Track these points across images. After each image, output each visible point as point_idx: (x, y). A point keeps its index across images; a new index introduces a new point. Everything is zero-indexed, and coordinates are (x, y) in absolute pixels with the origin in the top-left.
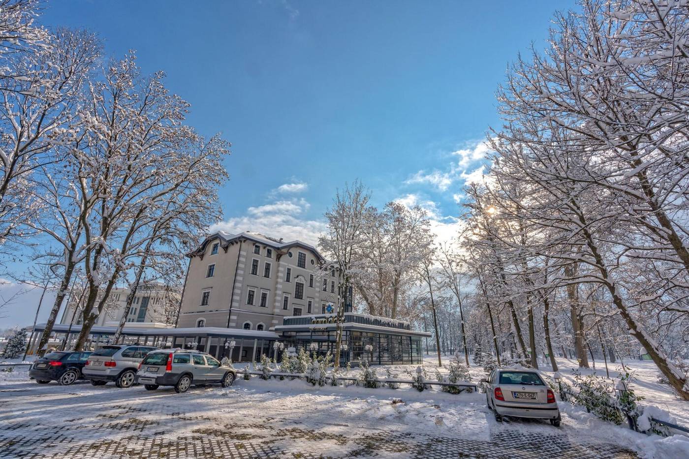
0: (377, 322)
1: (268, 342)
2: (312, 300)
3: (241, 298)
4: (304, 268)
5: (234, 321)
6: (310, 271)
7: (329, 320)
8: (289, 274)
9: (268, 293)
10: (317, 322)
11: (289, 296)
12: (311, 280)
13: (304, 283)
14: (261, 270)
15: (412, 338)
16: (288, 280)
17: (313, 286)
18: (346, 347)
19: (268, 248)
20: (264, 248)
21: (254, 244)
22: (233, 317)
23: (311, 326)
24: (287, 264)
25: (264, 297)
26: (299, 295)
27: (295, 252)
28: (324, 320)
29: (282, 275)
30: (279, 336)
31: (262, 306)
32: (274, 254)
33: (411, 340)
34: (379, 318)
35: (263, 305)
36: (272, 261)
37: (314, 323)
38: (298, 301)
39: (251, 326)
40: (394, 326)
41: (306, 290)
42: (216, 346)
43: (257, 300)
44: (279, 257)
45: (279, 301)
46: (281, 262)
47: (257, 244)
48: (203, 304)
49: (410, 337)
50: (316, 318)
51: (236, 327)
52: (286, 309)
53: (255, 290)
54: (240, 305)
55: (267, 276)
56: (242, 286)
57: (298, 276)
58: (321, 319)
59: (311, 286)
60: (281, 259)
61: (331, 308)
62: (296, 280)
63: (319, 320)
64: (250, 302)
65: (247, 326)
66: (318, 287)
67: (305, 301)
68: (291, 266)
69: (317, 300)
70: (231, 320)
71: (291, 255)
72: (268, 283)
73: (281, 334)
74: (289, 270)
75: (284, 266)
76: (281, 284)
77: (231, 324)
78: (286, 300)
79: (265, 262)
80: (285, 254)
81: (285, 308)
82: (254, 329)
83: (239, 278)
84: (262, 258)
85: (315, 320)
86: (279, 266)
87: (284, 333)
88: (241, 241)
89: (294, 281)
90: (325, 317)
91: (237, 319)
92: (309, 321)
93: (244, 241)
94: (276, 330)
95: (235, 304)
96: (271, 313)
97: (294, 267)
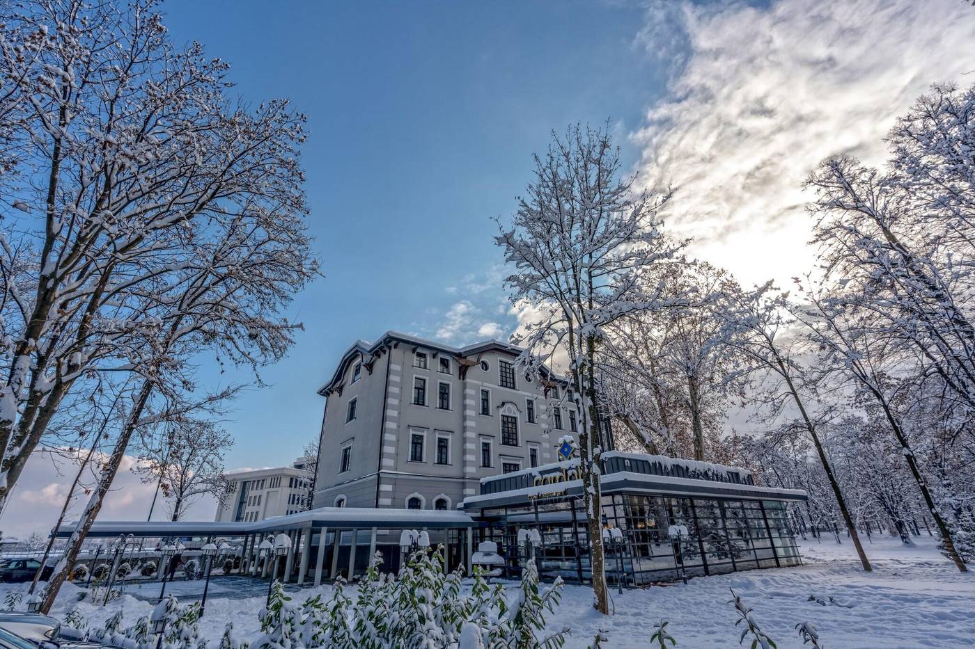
0: (678, 471)
1: (455, 532)
2: (537, 448)
3: (397, 448)
4: (514, 388)
5: (387, 494)
6: (524, 393)
7: (570, 473)
8: (485, 401)
9: (450, 437)
10: (545, 482)
11: (491, 441)
12: (530, 410)
13: (517, 415)
14: (432, 396)
15: (765, 504)
16: (485, 411)
17: (536, 421)
18: (617, 533)
19: (441, 356)
20: (434, 356)
21: (414, 351)
22: (386, 488)
23: (532, 491)
24: (480, 383)
25: (443, 445)
26: (510, 438)
27: (493, 361)
28: (557, 475)
29: (473, 403)
30: (473, 518)
31: (440, 462)
32: (453, 367)
33: (762, 509)
34: (683, 462)
35: (442, 460)
36: (452, 379)
37: (537, 483)
38: (508, 450)
39: (423, 503)
40: (718, 477)
41: (523, 429)
42: (349, 547)
43: (430, 451)
44: (463, 371)
45: (472, 452)
46: (468, 380)
47: (420, 350)
48: (344, 469)
49: (760, 502)
50: (542, 473)
51: (393, 506)
52: (489, 466)
53: (425, 434)
54: (396, 463)
55: (444, 405)
56: (399, 427)
57: (503, 404)
58: (552, 475)
59: (531, 419)
60: (468, 374)
61: (570, 448)
62: (501, 411)
63: (546, 476)
64: (417, 457)
65: (415, 504)
66: (543, 421)
67: (524, 450)
68: (488, 386)
69: (546, 445)
70: (381, 494)
71: (485, 366)
72: (448, 419)
73: (479, 515)
74: (485, 393)
75: (475, 387)
76: (472, 419)
77: (382, 501)
78: (486, 449)
79: (439, 381)
80: (474, 364)
81: (486, 464)
82: (428, 507)
83: (391, 413)
84: (434, 375)
85: (539, 477)
86: (464, 387)
87: (483, 510)
88: (390, 348)
89: (497, 414)
90: (559, 470)
91: (394, 491)
92: (528, 481)
93: (396, 346)
94: (467, 507)
95: (387, 462)
96: (461, 475)
97: (493, 386)
